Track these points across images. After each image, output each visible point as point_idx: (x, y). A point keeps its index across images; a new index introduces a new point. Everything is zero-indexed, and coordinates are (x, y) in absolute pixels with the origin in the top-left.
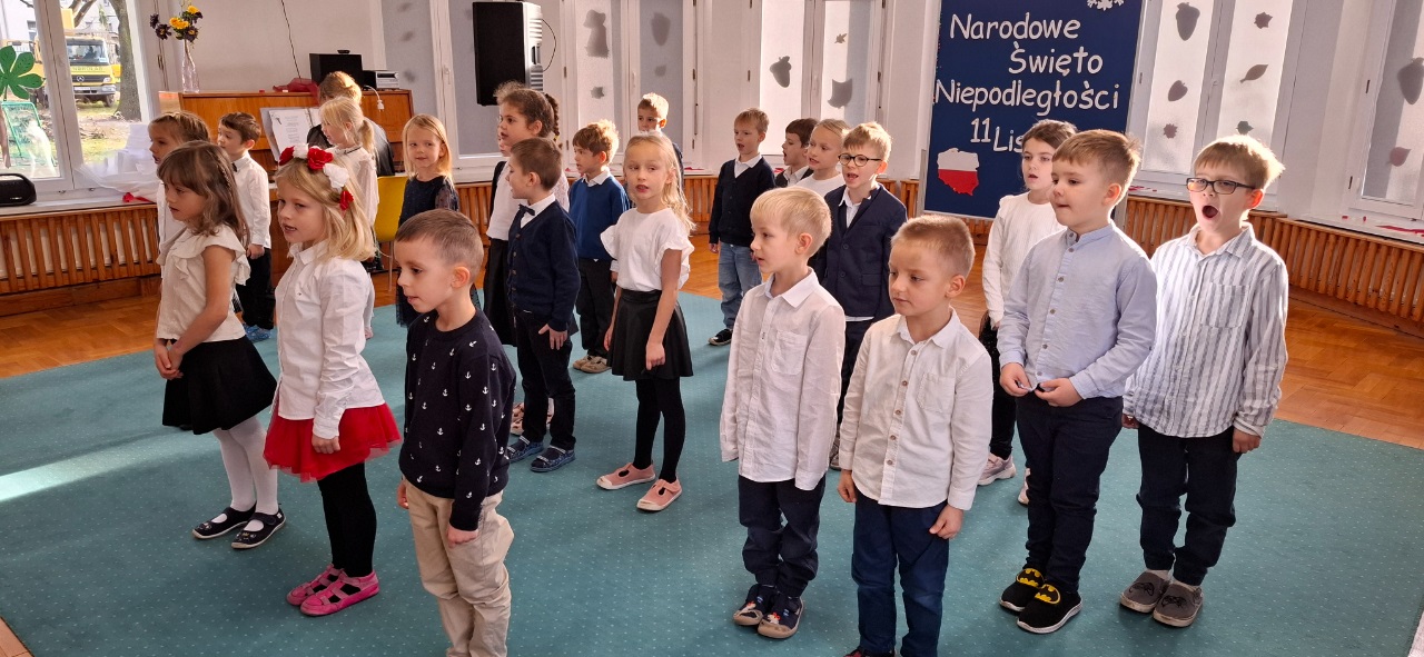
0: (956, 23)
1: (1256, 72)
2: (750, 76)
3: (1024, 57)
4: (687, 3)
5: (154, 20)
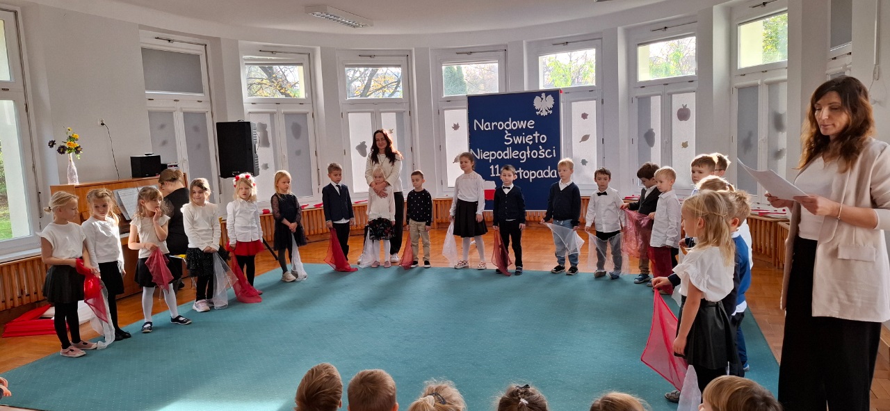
0: (477, 124)
1: (585, 138)
2: (346, 152)
3: (511, 137)
4: (309, 117)
5: (52, 144)
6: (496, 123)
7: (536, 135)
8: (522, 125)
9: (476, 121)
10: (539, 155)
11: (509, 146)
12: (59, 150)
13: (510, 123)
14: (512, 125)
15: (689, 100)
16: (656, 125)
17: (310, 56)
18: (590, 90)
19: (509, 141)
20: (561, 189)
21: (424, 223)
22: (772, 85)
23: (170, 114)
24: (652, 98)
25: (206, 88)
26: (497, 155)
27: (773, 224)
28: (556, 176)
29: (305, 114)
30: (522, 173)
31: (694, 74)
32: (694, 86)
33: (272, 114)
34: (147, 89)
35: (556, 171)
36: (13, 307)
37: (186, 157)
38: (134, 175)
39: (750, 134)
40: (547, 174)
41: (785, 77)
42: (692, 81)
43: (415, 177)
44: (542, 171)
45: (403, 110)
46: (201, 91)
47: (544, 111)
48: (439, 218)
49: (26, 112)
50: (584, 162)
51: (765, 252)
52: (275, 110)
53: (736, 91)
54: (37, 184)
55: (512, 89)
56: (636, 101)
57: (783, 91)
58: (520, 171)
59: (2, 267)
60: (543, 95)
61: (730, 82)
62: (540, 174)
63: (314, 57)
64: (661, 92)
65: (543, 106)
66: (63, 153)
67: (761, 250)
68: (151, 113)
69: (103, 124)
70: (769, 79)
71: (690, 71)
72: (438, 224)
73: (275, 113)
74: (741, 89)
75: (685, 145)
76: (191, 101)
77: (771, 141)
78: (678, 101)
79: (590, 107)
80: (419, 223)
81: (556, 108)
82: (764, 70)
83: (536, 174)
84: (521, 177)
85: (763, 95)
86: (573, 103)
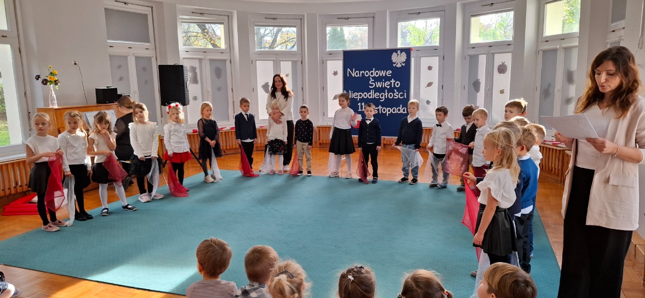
1: (430, 84)
2: (254, 90)
3: (374, 82)
4: (228, 62)
5: (38, 77)
6: (363, 72)
7: (393, 81)
8: (382, 73)
9: (348, 69)
10: (394, 96)
11: (372, 89)
12: (43, 82)
13: (373, 72)
14: (375, 73)
15: (506, 58)
16: (482, 77)
17: (229, 17)
18: (435, 49)
19: (372, 85)
20: (409, 122)
21: (307, 144)
22: (567, 50)
23: (125, 58)
24: (480, 56)
25: (152, 39)
26: (363, 95)
27: (561, 152)
28: (406, 112)
29: (225, 61)
30: (381, 109)
31: (511, 39)
32: (511, 48)
33: (200, 60)
34: (109, 39)
35: (406, 109)
36: (10, 194)
37: (137, 90)
38: (98, 102)
39: (549, 85)
40: (399, 110)
41: (577, 44)
42: (510, 45)
43: (304, 110)
44: (395, 108)
45: (297, 59)
46: (148, 41)
47: (399, 64)
48: (321, 140)
49: (18, 52)
50: (428, 102)
51: (555, 172)
52: (202, 57)
53: (541, 53)
54: (27, 106)
55: (378, 47)
56: (468, 58)
57: (575, 54)
58: (380, 107)
59: (2, 166)
60: (399, 52)
61: (537, 46)
62: (394, 110)
63: (232, 18)
64: (486, 52)
65: (398, 60)
66: (46, 84)
67: (552, 170)
68: (111, 56)
69: (75, 64)
70: (565, 45)
71: (509, 36)
72: (320, 144)
73: (203, 59)
74: (545, 52)
75: (502, 92)
76: (141, 49)
77: (564, 90)
78: (499, 59)
79: (435, 61)
80: (303, 143)
81: (408, 62)
82: (562, 38)
83: (392, 110)
84: (380, 113)
85: (560, 56)
86: (422, 58)
